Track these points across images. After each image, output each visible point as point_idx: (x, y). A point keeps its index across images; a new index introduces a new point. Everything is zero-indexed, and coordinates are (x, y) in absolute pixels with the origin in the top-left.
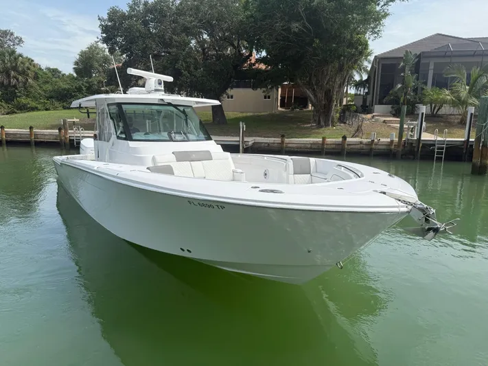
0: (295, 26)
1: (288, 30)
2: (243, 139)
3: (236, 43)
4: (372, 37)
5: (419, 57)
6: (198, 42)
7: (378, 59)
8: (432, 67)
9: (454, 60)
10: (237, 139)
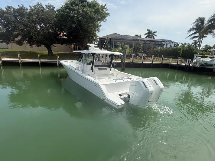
0: (74, 26)
1: (72, 26)
2: (58, 61)
3: (55, 29)
4: (97, 32)
5: (110, 39)
6: (40, 26)
7: (100, 39)
8: (114, 42)
9: (119, 41)
10: (56, 61)
